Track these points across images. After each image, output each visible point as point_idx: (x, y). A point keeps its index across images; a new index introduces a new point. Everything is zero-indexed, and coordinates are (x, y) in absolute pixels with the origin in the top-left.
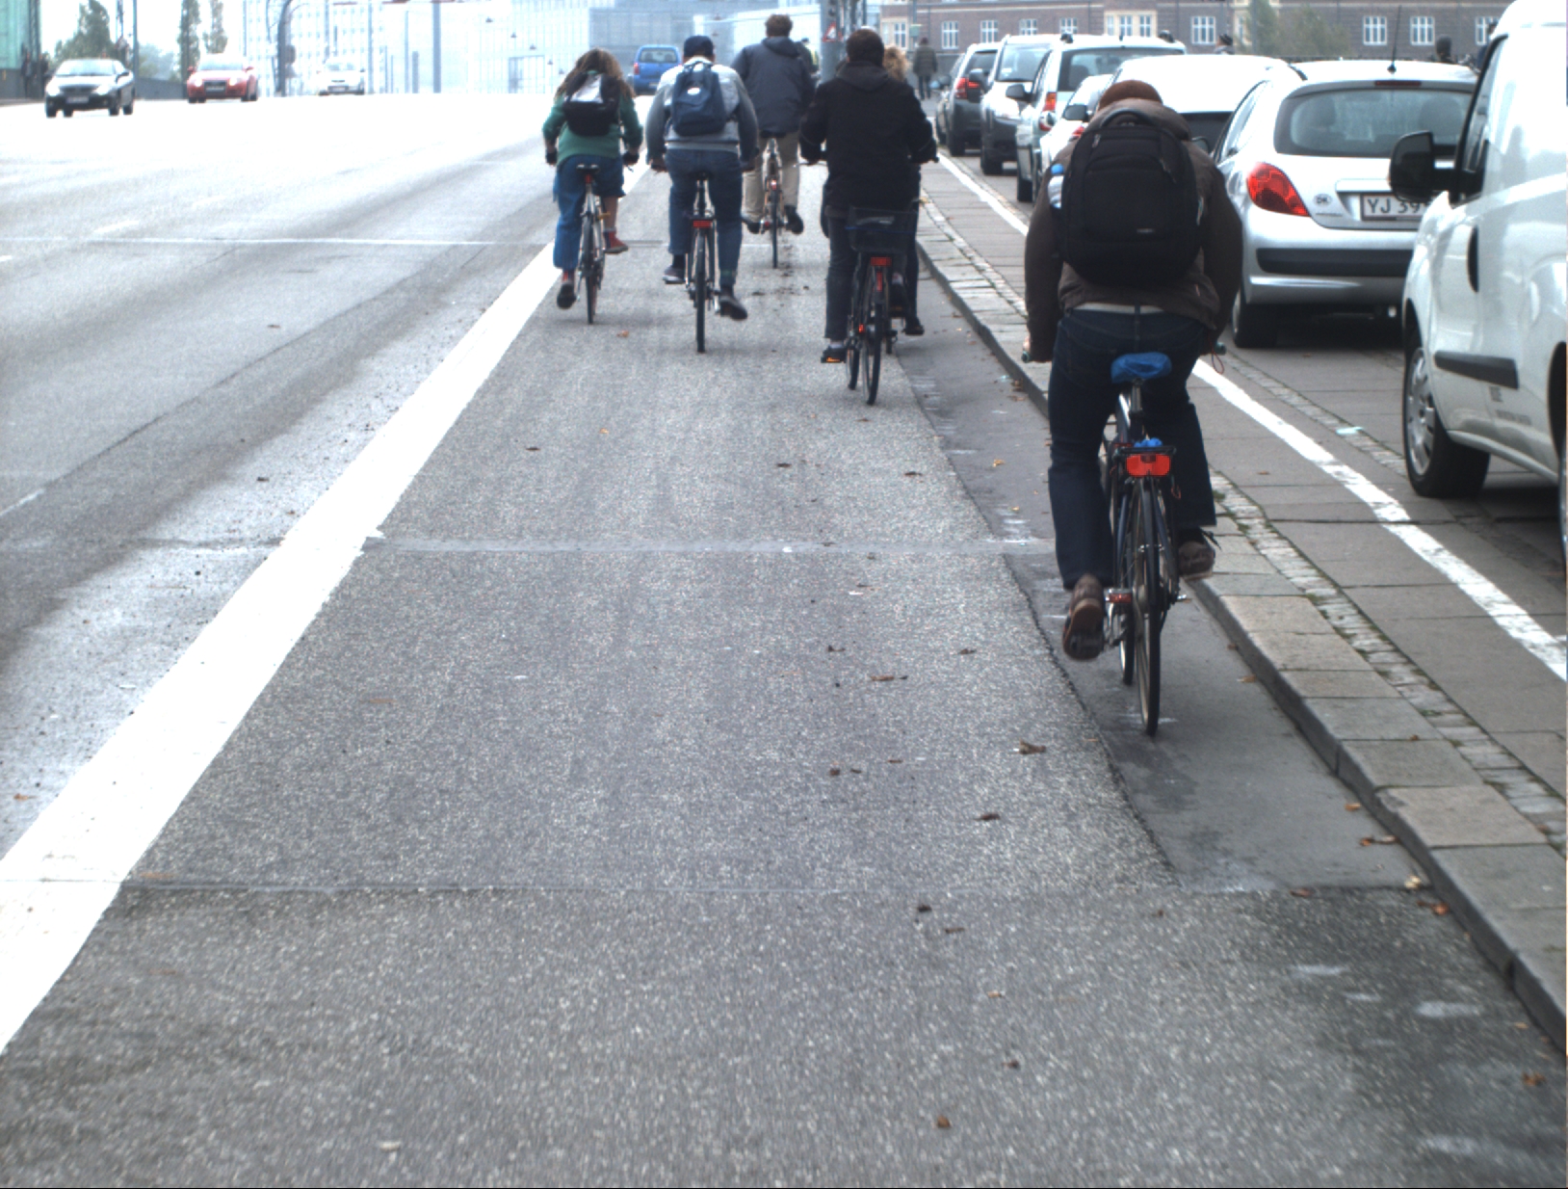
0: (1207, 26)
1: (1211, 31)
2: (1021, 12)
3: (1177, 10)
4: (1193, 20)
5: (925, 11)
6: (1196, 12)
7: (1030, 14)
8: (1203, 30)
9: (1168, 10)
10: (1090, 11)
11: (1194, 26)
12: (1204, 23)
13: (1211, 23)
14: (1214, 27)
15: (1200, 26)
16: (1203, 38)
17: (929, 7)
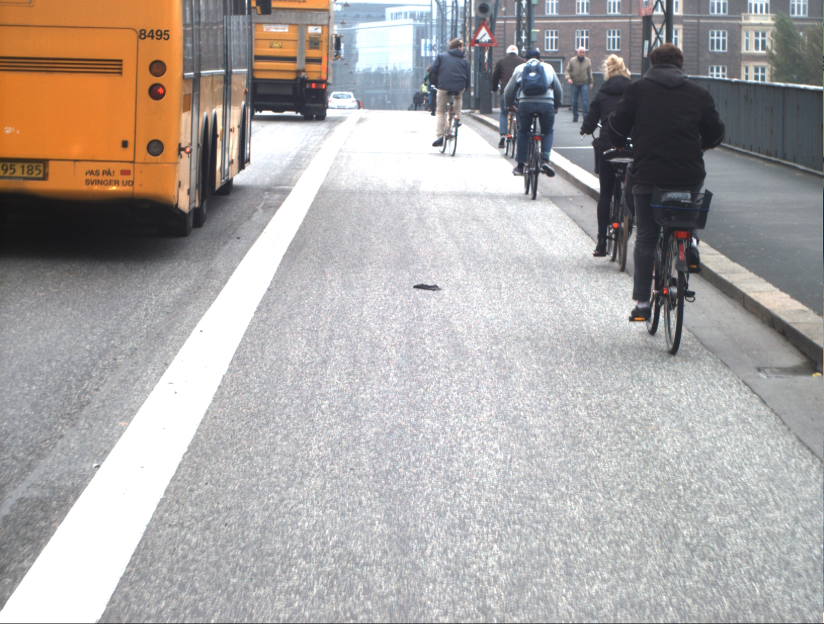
0: (721, 38)
1: (724, 41)
2: (577, 23)
3: (699, 23)
4: (710, 34)
5: (502, 22)
6: (712, 26)
7: (583, 26)
8: (718, 41)
9: (692, 24)
10: (630, 24)
11: (711, 38)
12: (718, 35)
13: (724, 35)
14: (726, 38)
15: (715, 38)
16: (718, 47)
17: (505, 19)
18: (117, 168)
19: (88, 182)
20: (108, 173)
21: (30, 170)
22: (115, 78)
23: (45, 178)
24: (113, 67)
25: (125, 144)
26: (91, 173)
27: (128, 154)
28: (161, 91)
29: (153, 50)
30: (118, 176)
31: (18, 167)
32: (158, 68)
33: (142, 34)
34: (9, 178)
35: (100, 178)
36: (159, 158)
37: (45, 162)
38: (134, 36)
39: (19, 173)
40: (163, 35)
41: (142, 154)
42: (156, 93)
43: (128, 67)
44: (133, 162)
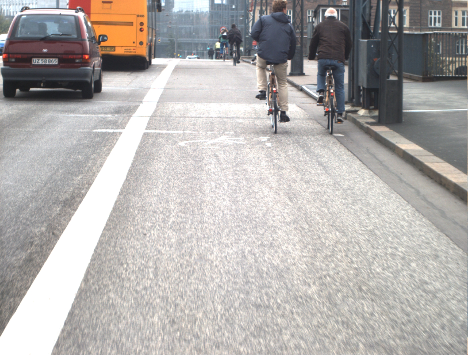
18: (132, 48)
19: (125, 52)
20: (130, 49)
21: (111, 49)
22: (131, 27)
23: (114, 51)
24: (131, 24)
25: (134, 42)
26: (126, 49)
27: (134, 45)
28: (142, 29)
29: (141, 20)
30: (132, 50)
31: (108, 48)
32: (142, 24)
33: (138, 16)
34: (106, 51)
35: (128, 51)
36: (142, 46)
37: (114, 47)
38: (136, 16)
39: (108, 50)
40: (143, 16)
41: (138, 45)
42: (141, 30)
43: (135, 24)
44: (136, 47)
